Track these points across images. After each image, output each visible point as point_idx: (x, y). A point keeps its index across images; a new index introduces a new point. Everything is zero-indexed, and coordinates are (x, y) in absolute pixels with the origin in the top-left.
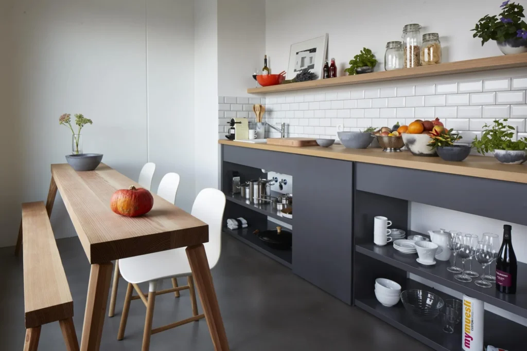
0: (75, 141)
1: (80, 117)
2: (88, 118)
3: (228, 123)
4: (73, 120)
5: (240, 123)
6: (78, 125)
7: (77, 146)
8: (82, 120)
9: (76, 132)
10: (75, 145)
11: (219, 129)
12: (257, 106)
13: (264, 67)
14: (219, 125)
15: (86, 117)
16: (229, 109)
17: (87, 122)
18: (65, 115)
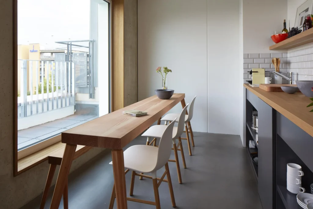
0: (163, 81)
1: (166, 68)
2: (170, 69)
3: (248, 72)
4: (163, 70)
5: (257, 72)
6: (165, 73)
7: (165, 84)
8: (167, 70)
9: (164, 76)
10: (164, 83)
11: (244, 76)
12: (275, 59)
13: (283, 29)
14: (244, 74)
15: (169, 68)
16: (252, 62)
17: (169, 71)
18: (159, 67)
